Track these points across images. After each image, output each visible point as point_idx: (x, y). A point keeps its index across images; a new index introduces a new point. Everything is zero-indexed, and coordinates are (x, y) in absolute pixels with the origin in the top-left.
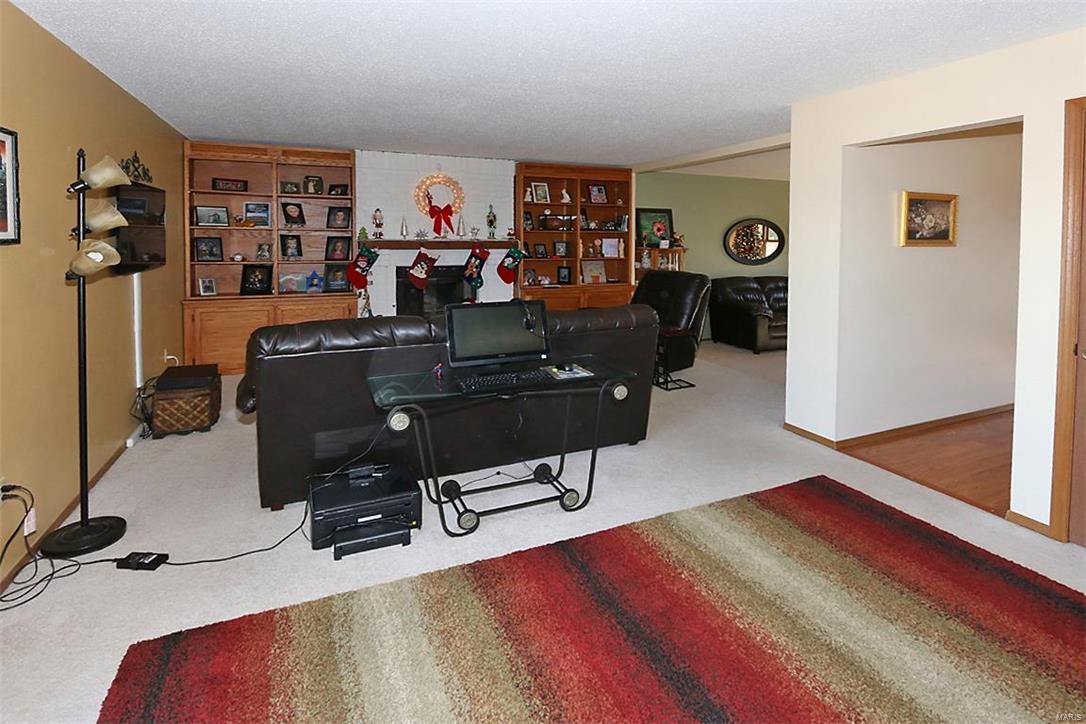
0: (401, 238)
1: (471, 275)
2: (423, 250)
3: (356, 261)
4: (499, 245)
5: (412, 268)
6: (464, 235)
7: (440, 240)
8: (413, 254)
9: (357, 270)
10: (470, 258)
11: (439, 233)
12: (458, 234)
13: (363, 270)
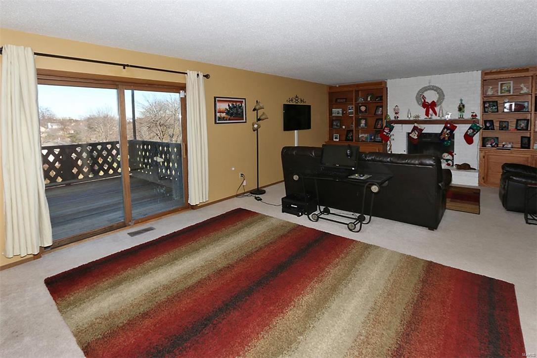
0: (408, 119)
1: (444, 138)
2: (416, 125)
3: (384, 129)
4: (465, 122)
5: (411, 133)
6: (443, 116)
7: (428, 119)
8: (411, 127)
9: (384, 133)
10: (444, 129)
11: (428, 116)
12: (439, 116)
13: (387, 133)
